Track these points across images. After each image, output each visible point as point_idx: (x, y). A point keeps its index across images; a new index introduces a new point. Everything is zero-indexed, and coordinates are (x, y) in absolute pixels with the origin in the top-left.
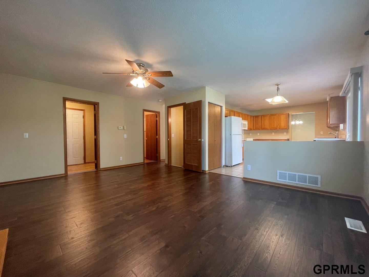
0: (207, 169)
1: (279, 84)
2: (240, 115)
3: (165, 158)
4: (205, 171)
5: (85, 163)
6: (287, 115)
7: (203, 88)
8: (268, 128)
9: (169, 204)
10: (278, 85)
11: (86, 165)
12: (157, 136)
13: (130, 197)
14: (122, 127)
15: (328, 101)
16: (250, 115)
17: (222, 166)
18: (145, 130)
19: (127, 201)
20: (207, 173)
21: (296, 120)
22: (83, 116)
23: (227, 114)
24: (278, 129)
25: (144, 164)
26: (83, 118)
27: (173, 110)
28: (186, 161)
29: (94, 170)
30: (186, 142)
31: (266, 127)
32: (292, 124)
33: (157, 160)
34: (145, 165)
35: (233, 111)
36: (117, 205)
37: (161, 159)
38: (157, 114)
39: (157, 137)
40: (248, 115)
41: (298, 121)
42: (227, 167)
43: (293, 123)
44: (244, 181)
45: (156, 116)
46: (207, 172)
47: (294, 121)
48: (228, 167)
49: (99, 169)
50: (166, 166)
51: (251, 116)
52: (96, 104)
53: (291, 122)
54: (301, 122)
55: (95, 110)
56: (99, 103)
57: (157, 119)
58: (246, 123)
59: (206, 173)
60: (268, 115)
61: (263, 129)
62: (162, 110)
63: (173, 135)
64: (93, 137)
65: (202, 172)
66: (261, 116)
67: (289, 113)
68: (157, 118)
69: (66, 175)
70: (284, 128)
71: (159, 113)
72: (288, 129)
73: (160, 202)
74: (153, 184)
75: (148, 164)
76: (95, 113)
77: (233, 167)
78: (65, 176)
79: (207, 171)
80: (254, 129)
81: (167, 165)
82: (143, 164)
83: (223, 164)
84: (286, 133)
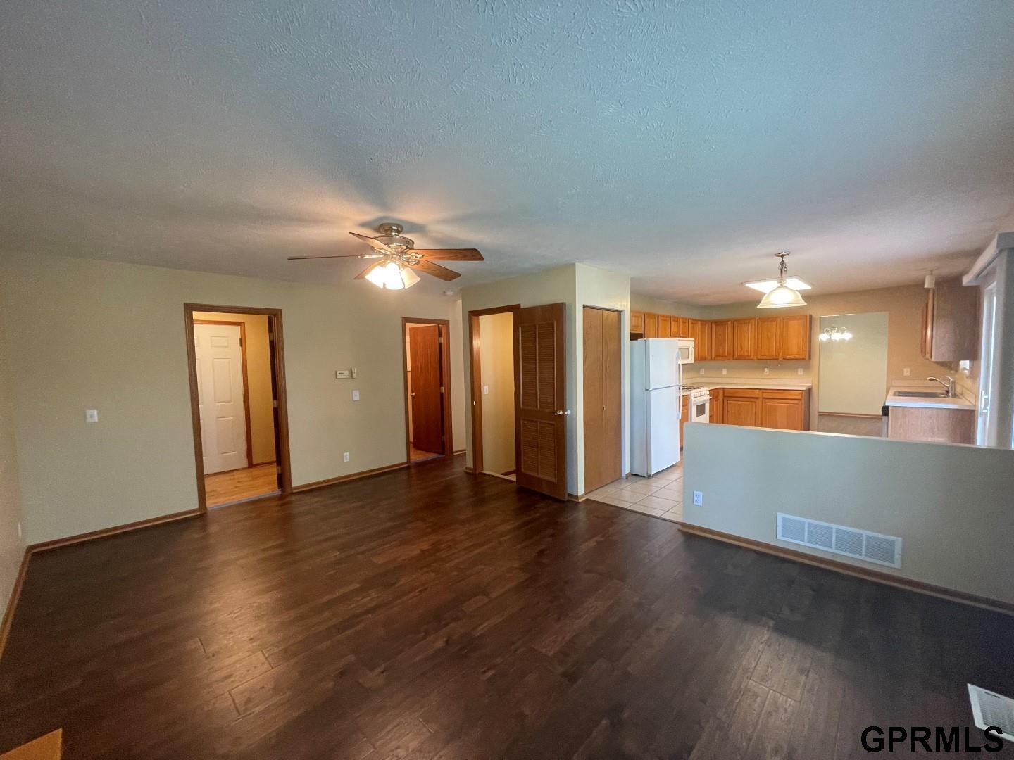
0: (581, 490)
1: (787, 254)
2: (673, 323)
3: (464, 447)
4: (577, 497)
5: (251, 465)
6: (808, 320)
7: (569, 268)
8: (752, 357)
9: (479, 626)
10: (782, 256)
11: (256, 471)
12: (443, 388)
13: (373, 597)
14: (346, 373)
15: (928, 290)
16: (701, 321)
17: (623, 475)
18: (409, 368)
19: (367, 612)
20: (582, 502)
21: (833, 328)
22: (241, 340)
23: (637, 326)
24: (781, 359)
25: (408, 468)
26: (241, 345)
27: (484, 320)
28: (522, 466)
29: (278, 492)
30: (522, 414)
31: (746, 354)
32: (822, 341)
33: (443, 453)
34: (413, 471)
35: (651, 316)
36: (341, 628)
37: (455, 449)
38: (441, 328)
39: (443, 391)
40: (694, 322)
41: (837, 332)
42: (635, 477)
43: (823, 337)
44: (685, 534)
45: (437, 333)
46: (580, 501)
47: (827, 331)
48: (639, 478)
49: (288, 491)
50: (467, 473)
51: (704, 322)
52: (275, 315)
53: (818, 335)
54: (847, 336)
55: (271, 330)
56: (280, 311)
57: (442, 341)
58: (689, 344)
59: (578, 503)
60: (751, 319)
61: (740, 358)
62: (456, 316)
63: (486, 390)
64: (270, 404)
65: (567, 498)
66: (734, 322)
67: (814, 315)
68: (442, 339)
69: (203, 511)
70: (797, 357)
71: (446, 323)
72: (810, 358)
73: (456, 619)
74: (436, 547)
75: (420, 465)
76: (272, 338)
77: (652, 479)
78: (200, 515)
79: (582, 496)
80: (711, 359)
81: (471, 472)
82: (406, 468)
83: (627, 469)
84: (804, 371)
